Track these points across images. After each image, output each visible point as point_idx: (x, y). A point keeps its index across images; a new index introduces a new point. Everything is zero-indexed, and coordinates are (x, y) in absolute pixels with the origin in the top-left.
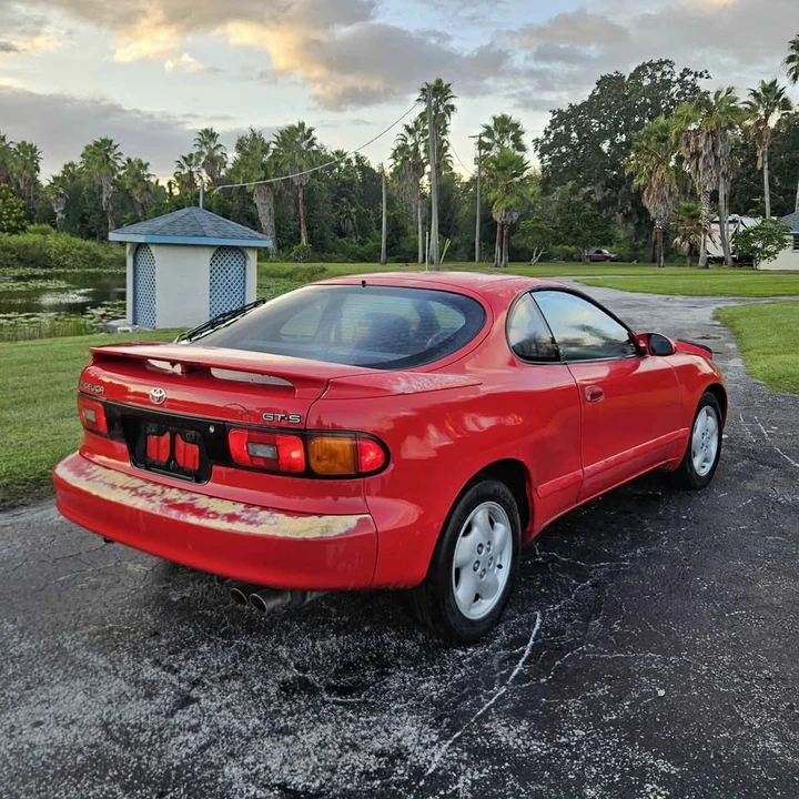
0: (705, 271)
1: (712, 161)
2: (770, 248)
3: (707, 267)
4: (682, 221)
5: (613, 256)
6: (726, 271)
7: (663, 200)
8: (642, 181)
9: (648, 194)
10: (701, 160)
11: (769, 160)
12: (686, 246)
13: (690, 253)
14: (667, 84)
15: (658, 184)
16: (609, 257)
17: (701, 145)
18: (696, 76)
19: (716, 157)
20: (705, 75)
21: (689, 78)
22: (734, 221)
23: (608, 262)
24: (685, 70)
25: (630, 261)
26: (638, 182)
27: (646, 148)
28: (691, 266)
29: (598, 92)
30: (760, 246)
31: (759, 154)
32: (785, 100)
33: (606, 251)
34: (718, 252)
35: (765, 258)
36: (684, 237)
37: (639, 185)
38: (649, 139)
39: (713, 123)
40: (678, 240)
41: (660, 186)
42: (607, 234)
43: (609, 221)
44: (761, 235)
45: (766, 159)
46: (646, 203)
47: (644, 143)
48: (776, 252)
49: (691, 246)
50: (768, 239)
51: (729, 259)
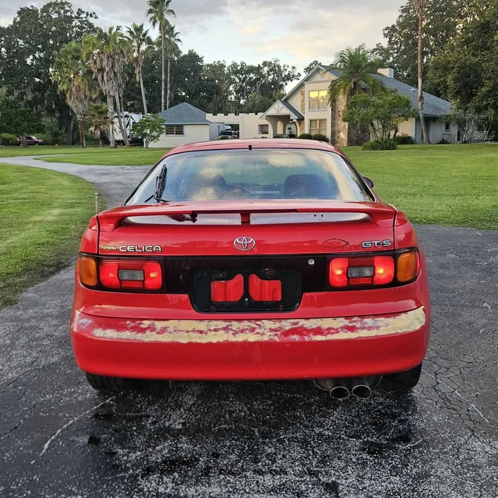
0: (116, 149)
1: (112, 76)
2: (154, 133)
3: (116, 147)
4: (94, 116)
5: (40, 141)
6: (126, 149)
7: (81, 101)
8: (65, 87)
9: (70, 97)
10: (105, 74)
11: (143, 77)
12: (98, 133)
13: (101, 137)
14: (70, 19)
15: (76, 89)
16: (38, 142)
17: (105, 63)
18: (87, 15)
19: (114, 73)
20: (94, 16)
21: (83, 16)
22: (126, 116)
23: (37, 145)
24: (79, 10)
25: (53, 145)
26: (62, 87)
27: (66, 64)
28: (103, 146)
29: (18, 19)
30: (148, 132)
31: (137, 72)
32: (148, 38)
33: (34, 137)
34: (119, 137)
35: (152, 140)
36: (96, 127)
37: (63, 90)
38: (66, 57)
39: (111, 50)
40: (92, 129)
41: (78, 90)
42: (39, 124)
43: (39, 115)
44: (148, 125)
45: (141, 76)
46: (70, 103)
47: (63, 60)
48: (158, 136)
49: (102, 133)
50: (153, 128)
51: (127, 142)
